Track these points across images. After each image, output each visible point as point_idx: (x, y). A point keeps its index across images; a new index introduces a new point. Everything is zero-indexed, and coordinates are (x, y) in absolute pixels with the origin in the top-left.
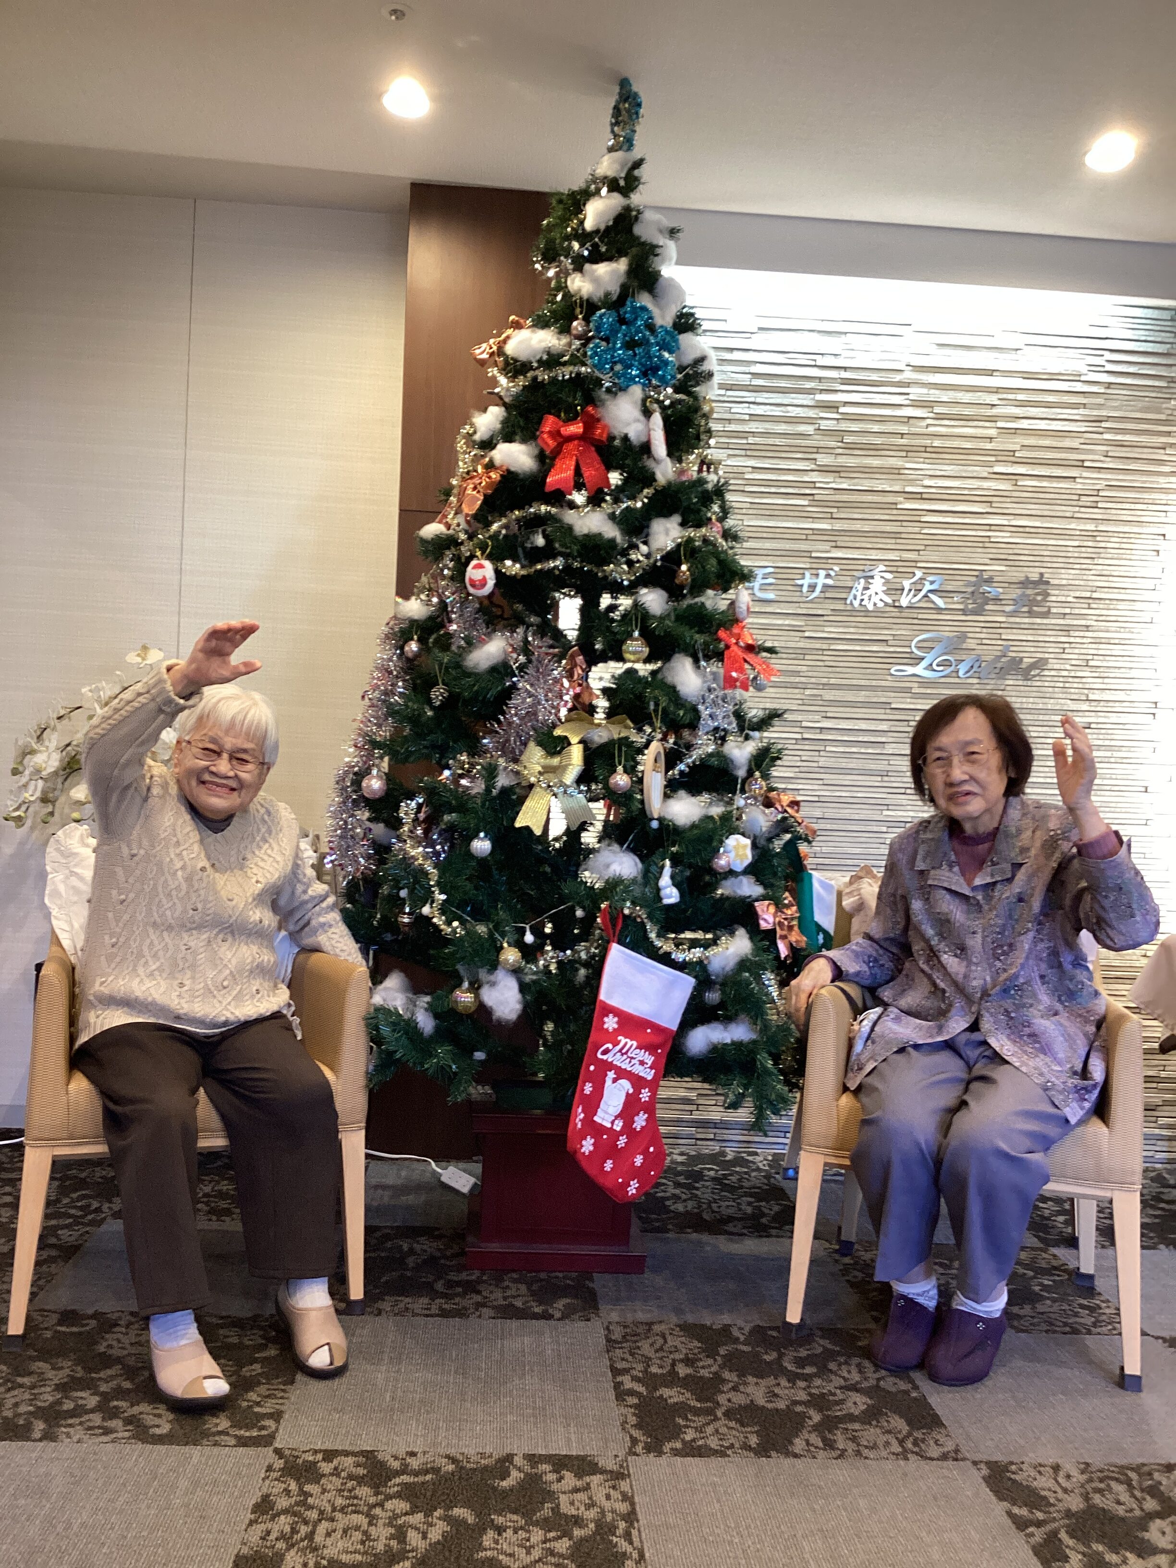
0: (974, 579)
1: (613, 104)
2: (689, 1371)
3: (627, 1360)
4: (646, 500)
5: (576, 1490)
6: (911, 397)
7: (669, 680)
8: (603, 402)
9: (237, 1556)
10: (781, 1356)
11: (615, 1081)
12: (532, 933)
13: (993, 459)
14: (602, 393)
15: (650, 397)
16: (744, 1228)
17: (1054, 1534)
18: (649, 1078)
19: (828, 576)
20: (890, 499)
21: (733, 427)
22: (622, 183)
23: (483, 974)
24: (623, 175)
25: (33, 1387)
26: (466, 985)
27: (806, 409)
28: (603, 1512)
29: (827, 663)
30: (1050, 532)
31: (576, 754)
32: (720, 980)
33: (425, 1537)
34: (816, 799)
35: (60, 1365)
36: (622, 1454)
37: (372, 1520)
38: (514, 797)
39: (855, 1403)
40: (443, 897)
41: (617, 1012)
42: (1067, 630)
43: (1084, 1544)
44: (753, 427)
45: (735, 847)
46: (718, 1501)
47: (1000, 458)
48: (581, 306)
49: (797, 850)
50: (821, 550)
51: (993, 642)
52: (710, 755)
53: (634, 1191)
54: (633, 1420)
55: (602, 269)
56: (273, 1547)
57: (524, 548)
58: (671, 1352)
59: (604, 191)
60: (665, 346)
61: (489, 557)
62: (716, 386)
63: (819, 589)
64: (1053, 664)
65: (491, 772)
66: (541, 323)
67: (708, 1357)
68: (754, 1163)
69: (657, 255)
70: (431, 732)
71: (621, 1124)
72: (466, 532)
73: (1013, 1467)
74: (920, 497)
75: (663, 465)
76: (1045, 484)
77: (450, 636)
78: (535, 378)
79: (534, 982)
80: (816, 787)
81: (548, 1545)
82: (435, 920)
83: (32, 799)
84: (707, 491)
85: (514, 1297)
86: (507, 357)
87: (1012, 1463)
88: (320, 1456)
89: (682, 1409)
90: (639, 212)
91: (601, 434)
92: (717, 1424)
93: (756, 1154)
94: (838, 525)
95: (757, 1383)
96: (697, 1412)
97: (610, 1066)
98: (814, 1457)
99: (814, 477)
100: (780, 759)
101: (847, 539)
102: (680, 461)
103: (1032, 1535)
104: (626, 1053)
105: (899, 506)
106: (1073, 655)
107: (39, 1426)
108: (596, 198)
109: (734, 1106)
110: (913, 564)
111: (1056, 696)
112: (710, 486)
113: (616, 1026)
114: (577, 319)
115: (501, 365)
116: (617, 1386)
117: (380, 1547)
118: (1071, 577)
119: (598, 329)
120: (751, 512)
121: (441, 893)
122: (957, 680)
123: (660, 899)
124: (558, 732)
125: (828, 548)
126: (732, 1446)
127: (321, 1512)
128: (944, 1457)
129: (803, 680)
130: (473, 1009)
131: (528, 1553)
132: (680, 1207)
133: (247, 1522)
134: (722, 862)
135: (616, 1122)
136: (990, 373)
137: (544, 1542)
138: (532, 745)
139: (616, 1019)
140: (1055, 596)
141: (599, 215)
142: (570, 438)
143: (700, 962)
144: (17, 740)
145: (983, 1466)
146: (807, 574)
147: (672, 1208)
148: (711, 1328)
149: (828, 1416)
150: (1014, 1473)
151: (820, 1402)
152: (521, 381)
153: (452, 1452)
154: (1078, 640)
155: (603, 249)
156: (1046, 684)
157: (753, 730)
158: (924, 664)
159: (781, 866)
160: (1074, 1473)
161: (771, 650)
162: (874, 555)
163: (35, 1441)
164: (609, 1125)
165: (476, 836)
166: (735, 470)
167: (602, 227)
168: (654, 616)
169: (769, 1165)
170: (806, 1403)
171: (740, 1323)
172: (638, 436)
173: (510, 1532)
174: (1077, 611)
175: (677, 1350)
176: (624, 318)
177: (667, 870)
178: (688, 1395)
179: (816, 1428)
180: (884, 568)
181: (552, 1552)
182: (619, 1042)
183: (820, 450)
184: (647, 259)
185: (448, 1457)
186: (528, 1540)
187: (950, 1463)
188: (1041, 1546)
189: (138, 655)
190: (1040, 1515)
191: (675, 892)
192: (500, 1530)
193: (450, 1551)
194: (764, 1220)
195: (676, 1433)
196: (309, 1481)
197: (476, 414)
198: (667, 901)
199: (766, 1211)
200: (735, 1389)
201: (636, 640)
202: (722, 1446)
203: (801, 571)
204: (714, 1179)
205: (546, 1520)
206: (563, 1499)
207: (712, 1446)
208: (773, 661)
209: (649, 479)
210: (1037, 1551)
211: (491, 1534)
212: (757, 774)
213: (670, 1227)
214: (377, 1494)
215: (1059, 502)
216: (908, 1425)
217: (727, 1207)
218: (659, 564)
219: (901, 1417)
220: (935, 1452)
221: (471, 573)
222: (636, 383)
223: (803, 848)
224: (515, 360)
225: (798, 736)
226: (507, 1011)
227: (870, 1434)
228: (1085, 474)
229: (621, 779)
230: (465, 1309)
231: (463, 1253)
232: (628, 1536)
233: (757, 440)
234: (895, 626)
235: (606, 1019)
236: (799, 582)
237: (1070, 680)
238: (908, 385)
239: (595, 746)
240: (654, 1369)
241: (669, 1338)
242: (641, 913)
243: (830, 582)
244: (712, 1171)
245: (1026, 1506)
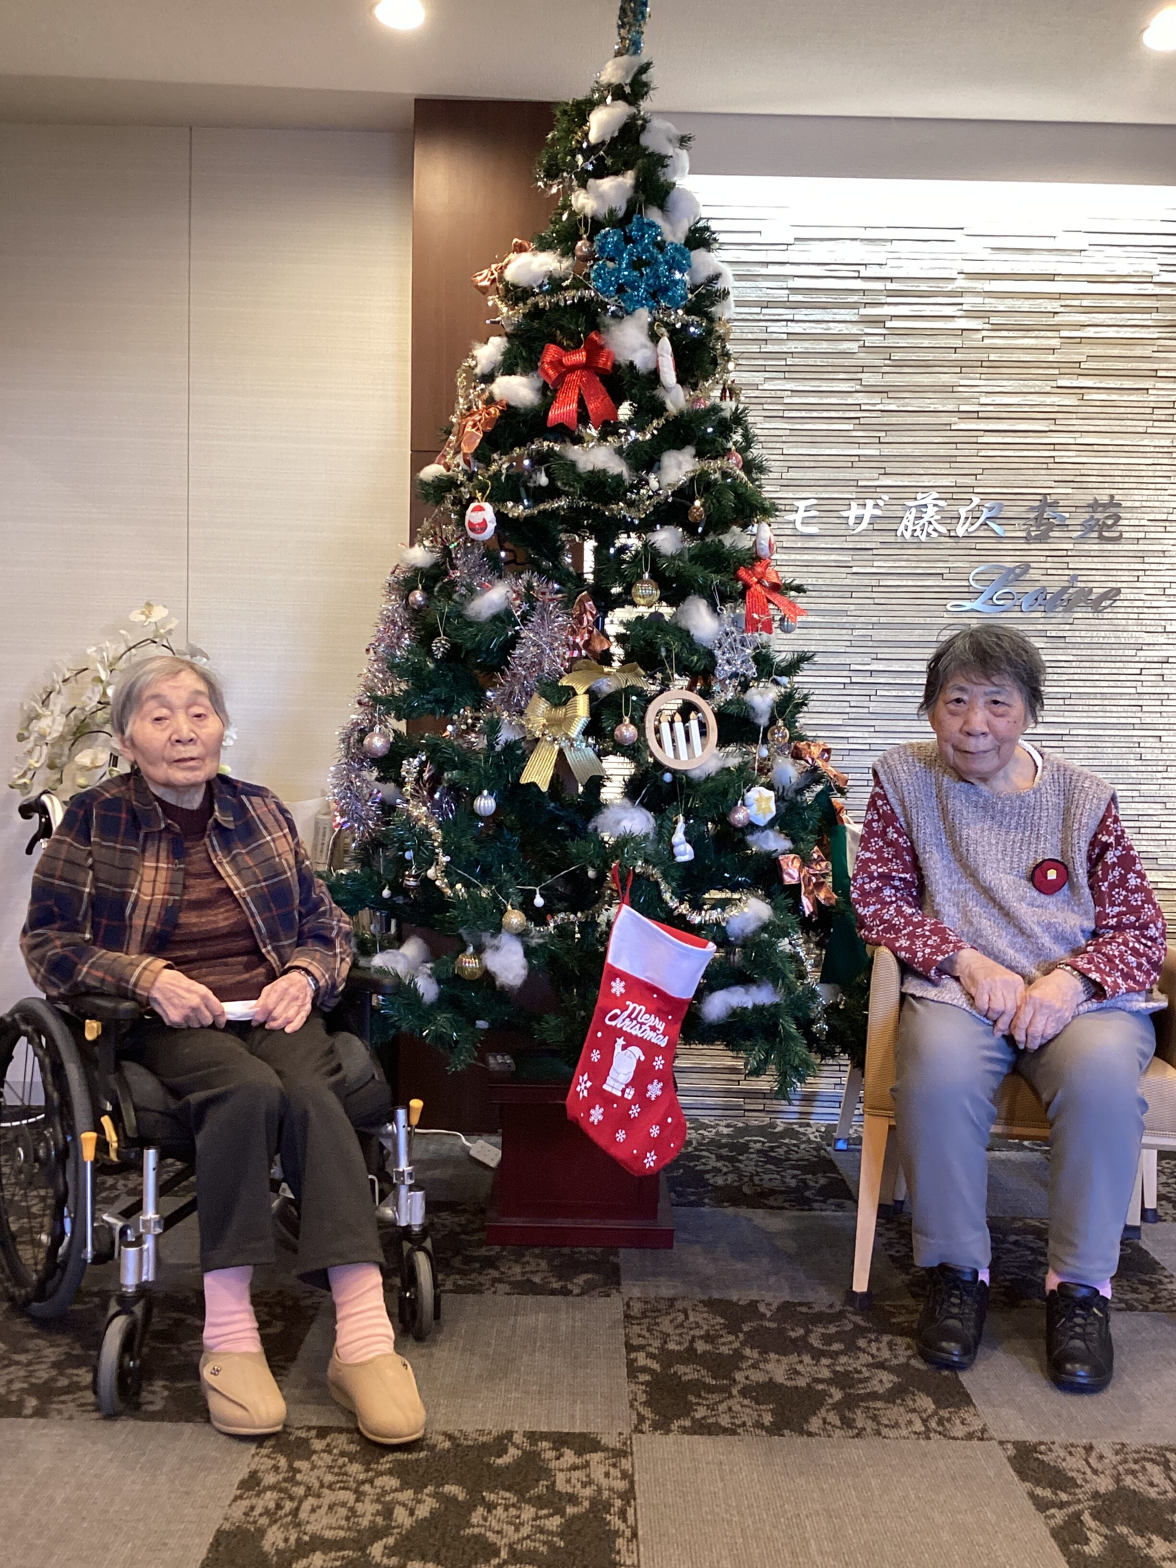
0: (1037, 504)
1: (619, 4)
2: (708, 1347)
3: (644, 1337)
4: (655, 432)
5: (575, 1468)
6: (965, 307)
7: (683, 624)
8: (607, 327)
9: (218, 1531)
10: (808, 1332)
11: (624, 1048)
12: (542, 895)
13: (1057, 371)
14: (607, 319)
15: (661, 321)
16: (785, 1201)
17: (1078, 1515)
18: (663, 1045)
19: (876, 506)
20: (944, 419)
21: (770, 348)
22: (628, 90)
23: (486, 938)
24: (628, 81)
25: (29, 1364)
26: (471, 949)
27: (849, 325)
28: (600, 1490)
29: (876, 601)
30: (1120, 450)
31: (582, 706)
32: (739, 942)
33: (412, 1513)
34: (867, 747)
35: (58, 1342)
36: (627, 1431)
37: (360, 1496)
38: (519, 752)
39: (881, 1381)
40: (447, 859)
41: (623, 976)
42: (1141, 557)
43: (1107, 1526)
44: (791, 346)
45: (757, 800)
46: (722, 1480)
47: (1063, 371)
48: (586, 225)
49: (830, 801)
50: (868, 477)
51: (1060, 572)
52: (729, 703)
53: (652, 1164)
54: (643, 1398)
55: (607, 184)
56: (255, 1522)
57: (527, 489)
58: (691, 1329)
59: (609, 100)
60: (674, 265)
61: (490, 499)
62: (733, 304)
63: (866, 520)
64: (1125, 594)
65: (493, 728)
66: (544, 246)
67: (729, 1333)
68: (804, 1134)
69: (667, 166)
70: (433, 685)
71: (632, 1092)
72: (465, 472)
73: (1043, 1448)
74: (977, 416)
75: (673, 393)
76: (1114, 397)
77: (453, 583)
78: (536, 305)
79: (540, 945)
80: (867, 735)
81: (538, 1522)
82: (438, 883)
83: (37, 765)
84: (725, 419)
85: (532, 1272)
86: (507, 283)
87: (1041, 1443)
88: (313, 1433)
89: (697, 1387)
90: (646, 121)
91: (605, 364)
92: (731, 1402)
93: (808, 1125)
94: (887, 450)
95: (778, 1361)
96: (711, 1389)
97: (620, 1033)
98: (829, 1436)
99: (861, 399)
100: (806, 705)
101: (898, 465)
102: (694, 387)
103: (1054, 1516)
104: (636, 1018)
105: (953, 427)
106: (1148, 582)
107: (32, 1402)
108: (601, 107)
109: (756, 1072)
110: (971, 490)
111: (1131, 628)
112: (727, 414)
113: (623, 991)
114: (581, 239)
115: (502, 293)
116: (630, 1363)
117: (365, 1523)
118: (1145, 498)
119: (602, 249)
120: (791, 439)
121: (446, 853)
122: (1020, 615)
123: (674, 856)
124: (564, 682)
125: (876, 476)
126: (744, 1424)
127: (309, 1488)
128: (970, 1436)
129: (851, 619)
130: (478, 976)
131: (517, 1530)
132: (720, 1181)
133: (232, 1497)
134: (740, 816)
135: (628, 1090)
136: (1052, 277)
137: (534, 1520)
138: (536, 695)
139: (623, 983)
140: (1127, 519)
141: (604, 126)
142: (572, 368)
143: (717, 924)
144: (22, 705)
145: (1010, 1446)
146: (854, 504)
147: (711, 1182)
148: (736, 1304)
149: (850, 1395)
150: (1041, 1453)
151: (842, 1380)
152: (521, 308)
153: (450, 1429)
154: (1153, 567)
155: (609, 162)
156: (1119, 616)
157: (781, 675)
158: (982, 598)
159: (813, 819)
160: (1108, 1453)
161: (799, 589)
162: (927, 481)
163: (26, 1417)
164: (619, 1094)
165: (480, 793)
166: (773, 394)
167: (608, 140)
168: (665, 556)
169: (821, 1137)
170: (829, 1382)
171: (768, 1297)
172: (646, 364)
173: (500, 1510)
174: (1152, 535)
175: (698, 1326)
176: (631, 236)
177: (681, 827)
178: (704, 1372)
179: (836, 1407)
180: (937, 496)
181: (542, 1531)
182: (627, 1007)
183: (865, 369)
184: (655, 171)
185: (445, 1434)
186: (519, 1517)
187: (975, 1443)
188: (1061, 1527)
189: (143, 613)
190: (1064, 1497)
191: (689, 848)
192: (490, 1507)
193: (436, 1528)
194: (807, 1193)
195: (687, 1410)
196: (300, 1458)
197: (477, 345)
198: (680, 859)
199: (811, 1183)
200: (754, 1366)
201: (646, 582)
202: (732, 1424)
203: (847, 502)
204: (759, 1151)
205: (539, 1497)
206: (560, 1477)
207: (723, 1424)
208: (799, 600)
209: (659, 409)
210: (1055, 1534)
211: (480, 1510)
212: (780, 723)
213: (706, 1201)
214: (367, 1471)
215: (1130, 416)
216: (934, 1403)
217: (770, 1179)
218: (670, 500)
219: (928, 1395)
220: (959, 1430)
221: (472, 516)
222: (642, 306)
223: (837, 800)
224: (515, 287)
225: (847, 680)
226: (511, 977)
227: (895, 1413)
228: (1158, 385)
229: (627, 731)
230: (481, 1284)
231: (482, 1229)
232: (623, 1515)
233: (797, 361)
234: (951, 558)
235: (613, 984)
236: (844, 514)
237: (1146, 610)
238: (961, 294)
239: (604, 695)
240: (671, 1346)
241: (691, 1314)
242: (655, 873)
243: (878, 512)
244: (757, 1143)
245: (1050, 1487)
